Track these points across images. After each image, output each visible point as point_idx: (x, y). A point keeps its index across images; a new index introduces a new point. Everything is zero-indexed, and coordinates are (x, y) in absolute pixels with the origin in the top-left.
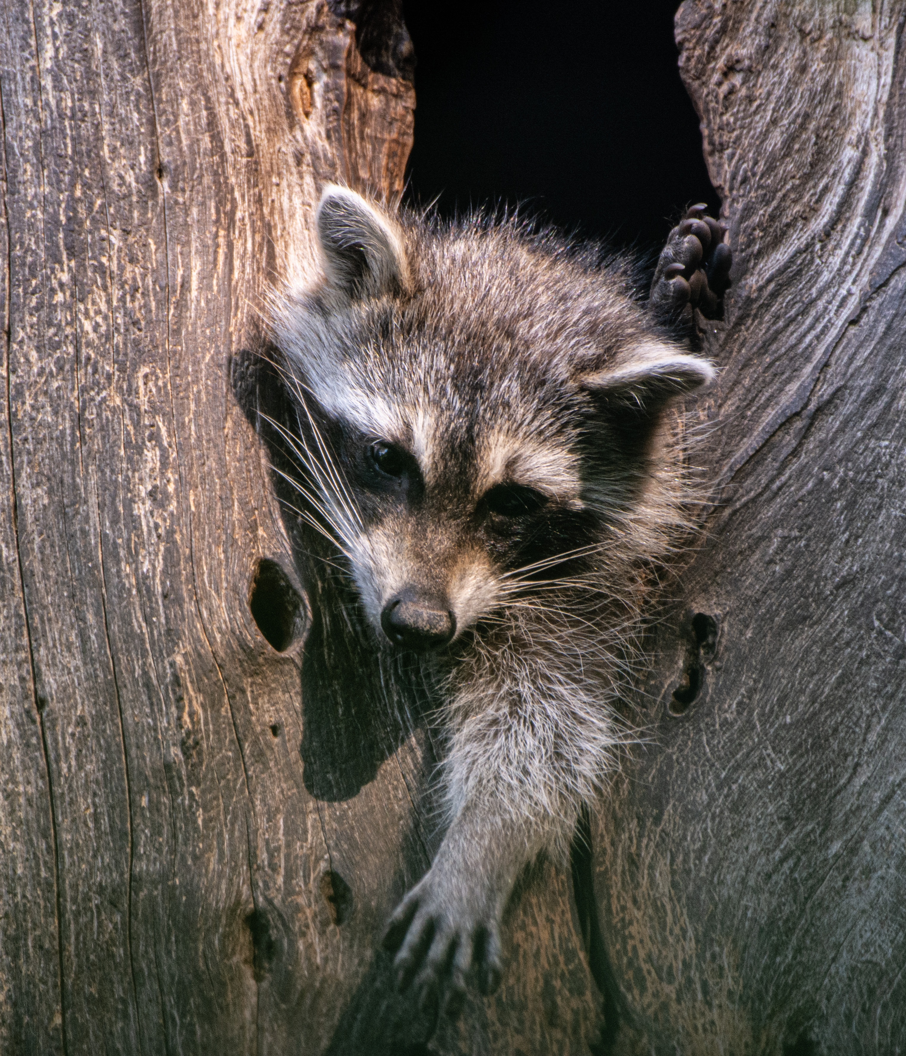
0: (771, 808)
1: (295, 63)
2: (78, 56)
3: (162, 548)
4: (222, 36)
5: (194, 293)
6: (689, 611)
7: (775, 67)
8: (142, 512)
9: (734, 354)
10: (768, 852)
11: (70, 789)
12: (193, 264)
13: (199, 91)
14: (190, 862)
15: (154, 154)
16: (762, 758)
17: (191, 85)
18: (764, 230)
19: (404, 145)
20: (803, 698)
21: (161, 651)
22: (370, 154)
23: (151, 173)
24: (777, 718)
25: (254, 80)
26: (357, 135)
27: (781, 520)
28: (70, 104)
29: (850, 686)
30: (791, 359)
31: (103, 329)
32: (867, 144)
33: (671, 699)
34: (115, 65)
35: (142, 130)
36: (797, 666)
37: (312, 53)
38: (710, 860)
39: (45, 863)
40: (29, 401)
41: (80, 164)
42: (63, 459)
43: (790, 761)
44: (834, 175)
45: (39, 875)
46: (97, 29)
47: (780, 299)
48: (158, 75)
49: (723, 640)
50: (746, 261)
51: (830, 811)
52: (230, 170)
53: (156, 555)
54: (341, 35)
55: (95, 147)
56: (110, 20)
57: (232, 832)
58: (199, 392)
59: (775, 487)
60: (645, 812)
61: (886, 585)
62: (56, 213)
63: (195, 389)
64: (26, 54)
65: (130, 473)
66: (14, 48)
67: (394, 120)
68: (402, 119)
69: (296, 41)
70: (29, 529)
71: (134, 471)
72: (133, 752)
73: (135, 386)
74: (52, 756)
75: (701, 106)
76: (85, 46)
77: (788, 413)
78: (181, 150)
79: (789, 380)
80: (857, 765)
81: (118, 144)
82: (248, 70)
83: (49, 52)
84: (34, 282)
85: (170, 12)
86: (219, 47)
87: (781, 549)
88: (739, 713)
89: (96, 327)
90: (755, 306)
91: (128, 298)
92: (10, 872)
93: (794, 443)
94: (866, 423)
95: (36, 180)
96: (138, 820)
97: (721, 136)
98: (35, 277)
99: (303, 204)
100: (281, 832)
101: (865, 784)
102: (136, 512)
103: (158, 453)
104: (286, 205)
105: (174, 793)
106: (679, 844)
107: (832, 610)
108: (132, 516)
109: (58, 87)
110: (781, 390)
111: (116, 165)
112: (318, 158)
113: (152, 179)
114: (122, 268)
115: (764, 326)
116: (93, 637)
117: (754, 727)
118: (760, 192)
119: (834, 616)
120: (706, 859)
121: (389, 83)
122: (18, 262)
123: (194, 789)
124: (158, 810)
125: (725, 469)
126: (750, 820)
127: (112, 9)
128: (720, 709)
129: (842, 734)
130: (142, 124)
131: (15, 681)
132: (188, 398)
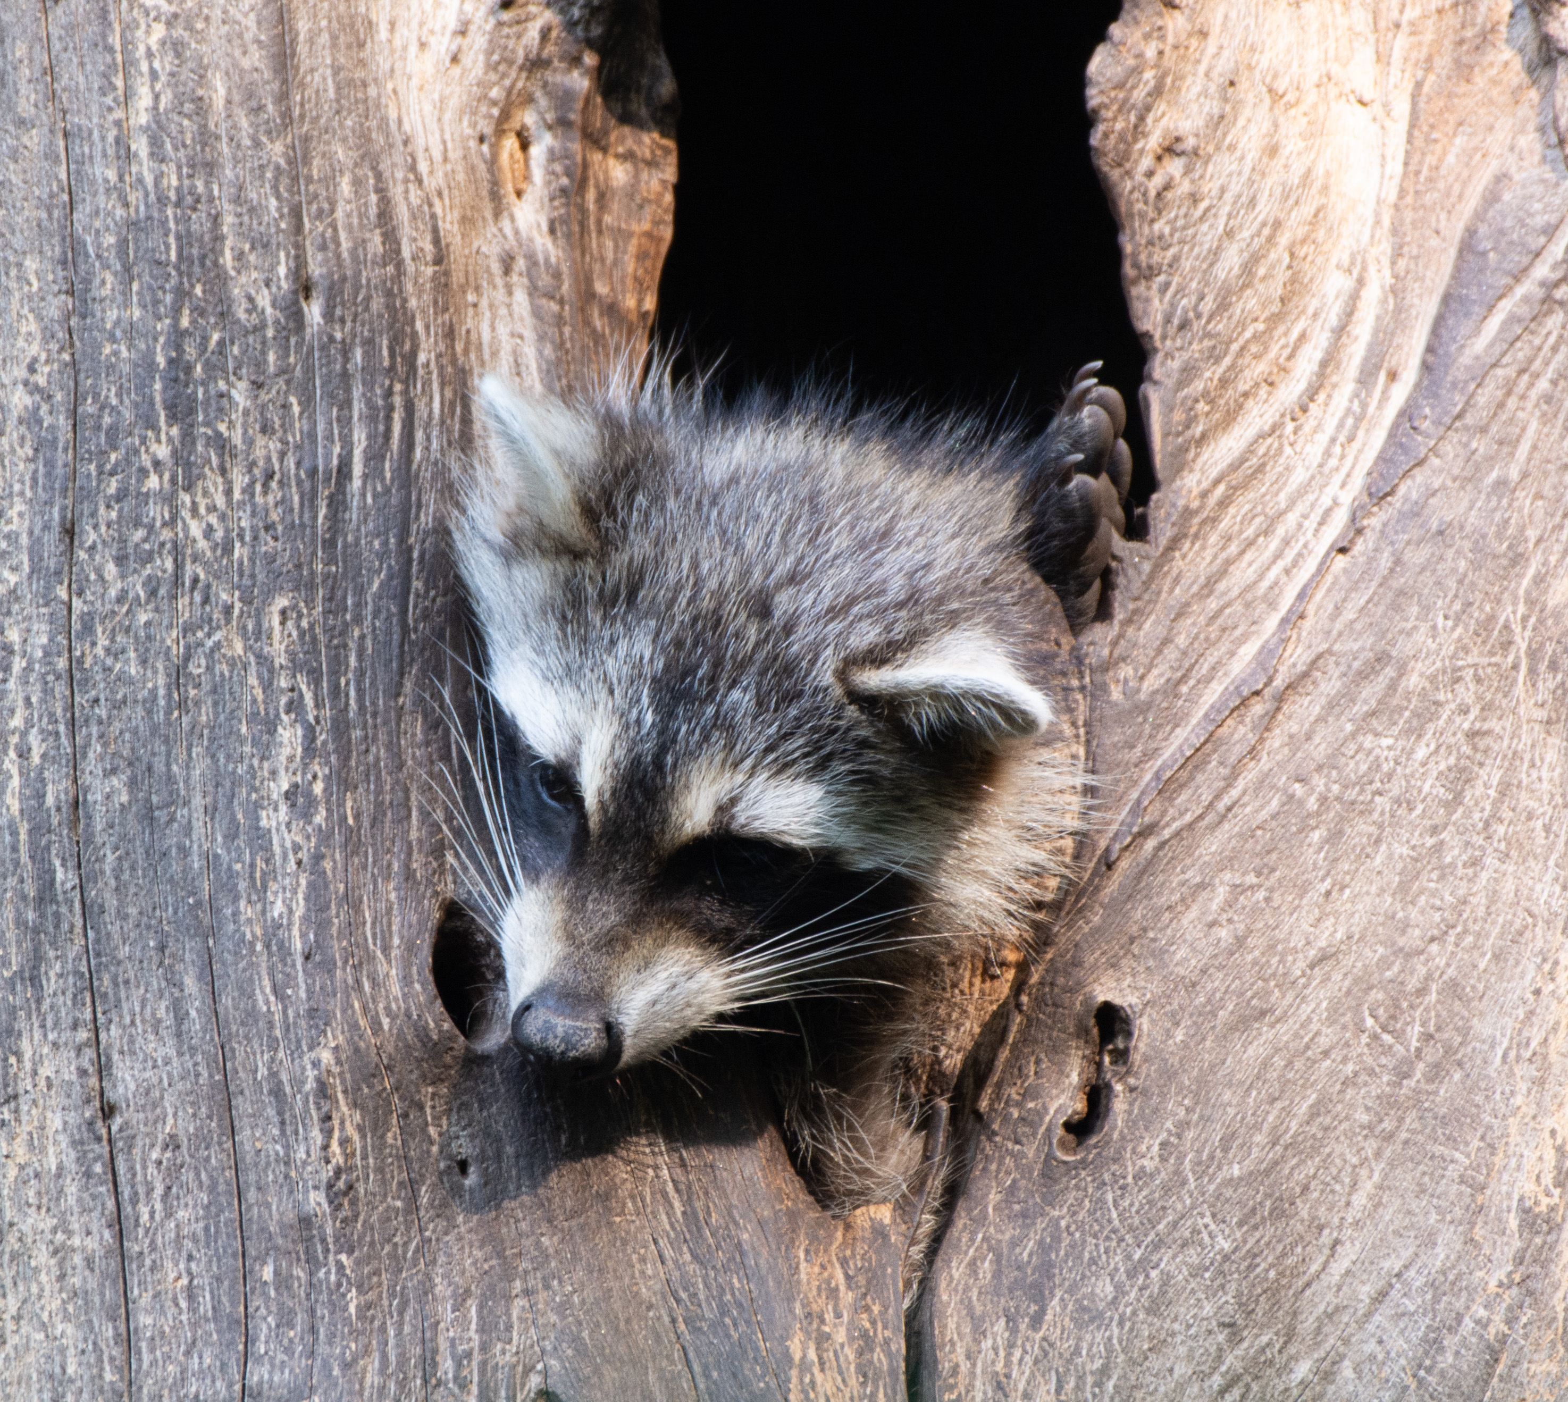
0: (1208, 1309)
1: (505, 115)
2: (188, 107)
3: (303, 882)
4: (398, 73)
5: (357, 483)
6: (1089, 998)
7: (1232, 148)
8: (274, 824)
9: (1164, 595)
10: (1203, 1376)
11: (153, 1247)
12: (356, 437)
13: (366, 164)
14: (336, 1372)
15: (300, 263)
16: (1195, 1231)
17: (355, 154)
18: (1211, 402)
19: (660, 240)
20: (1258, 1138)
21: (298, 1042)
22: (610, 255)
23: (295, 292)
24: (1219, 1168)
25: (444, 142)
26: (593, 227)
27: (1231, 859)
28: (174, 182)
29: (1328, 1120)
30: (1248, 605)
31: (219, 535)
32: (1364, 268)
33: (1060, 1132)
34: (244, 123)
35: (283, 225)
36: (1251, 1086)
37: (529, 100)
38: (1116, 1387)
39: (112, 1359)
40: (103, 642)
41: (190, 276)
42: (153, 734)
43: (1238, 1235)
44: (1315, 315)
45: (101, 1377)
46: (217, 66)
47: (1232, 510)
48: (306, 139)
49: (1141, 1045)
50: (1183, 450)
51: (1295, 1314)
52: (409, 287)
53: (295, 892)
54: (576, 74)
55: (213, 250)
56: (237, 53)
57: (400, 1324)
58: (362, 637)
59: (1221, 806)
60: (1017, 1308)
61: (1384, 964)
62: (151, 352)
63: (356, 633)
64: (109, 100)
65: (256, 762)
66: (90, 90)
67: (646, 201)
68: (658, 201)
69: (507, 82)
70: (99, 840)
71: (263, 758)
72: (252, 1195)
73: (266, 625)
74: (126, 1192)
75: (1123, 208)
76: (200, 92)
77: (1246, 692)
78: (338, 256)
79: (1244, 639)
80: (1336, 1242)
81: (247, 247)
82: (435, 126)
83: (144, 99)
84: (113, 457)
85: (325, 38)
86: (395, 91)
87: (1229, 904)
88: (1163, 1159)
89: (209, 532)
90: (1196, 520)
91: (258, 488)
92: (58, 1370)
93: (1252, 738)
94: (1360, 709)
95: (120, 298)
96: (256, 1302)
97: (1150, 255)
98: (115, 448)
99: (512, 335)
100: (473, 1326)
101: (1348, 1272)
102: (264, 823)
103: (300, 732)
104: (486, 336)
105: (313, 1263)
106: (1070, 1361)
107: (1303, 1000)
108: (258, 828)
109: (157, 155)
110: (1232, 654)
111: (243, 279)
112: (536, 264)
113: (296, 302)
114: (250, 443)
115: (1208, 554)
116: (193, 1013)
117: (1184, 1183)
118: (1207, 343)
119: (1306, 1009)
120: (1110, 1386)
121: (640, 143)
122: (90, 423)
123: (343, 1257)
124: (289, 1288)
125: (1148, 777)
126: (1176, 1326)
127: (240, 36)
128: (1134, 1151)
129: (1316, 1195)
130: (282, 216)
131: (69, 1074)
132: (345, 646)
